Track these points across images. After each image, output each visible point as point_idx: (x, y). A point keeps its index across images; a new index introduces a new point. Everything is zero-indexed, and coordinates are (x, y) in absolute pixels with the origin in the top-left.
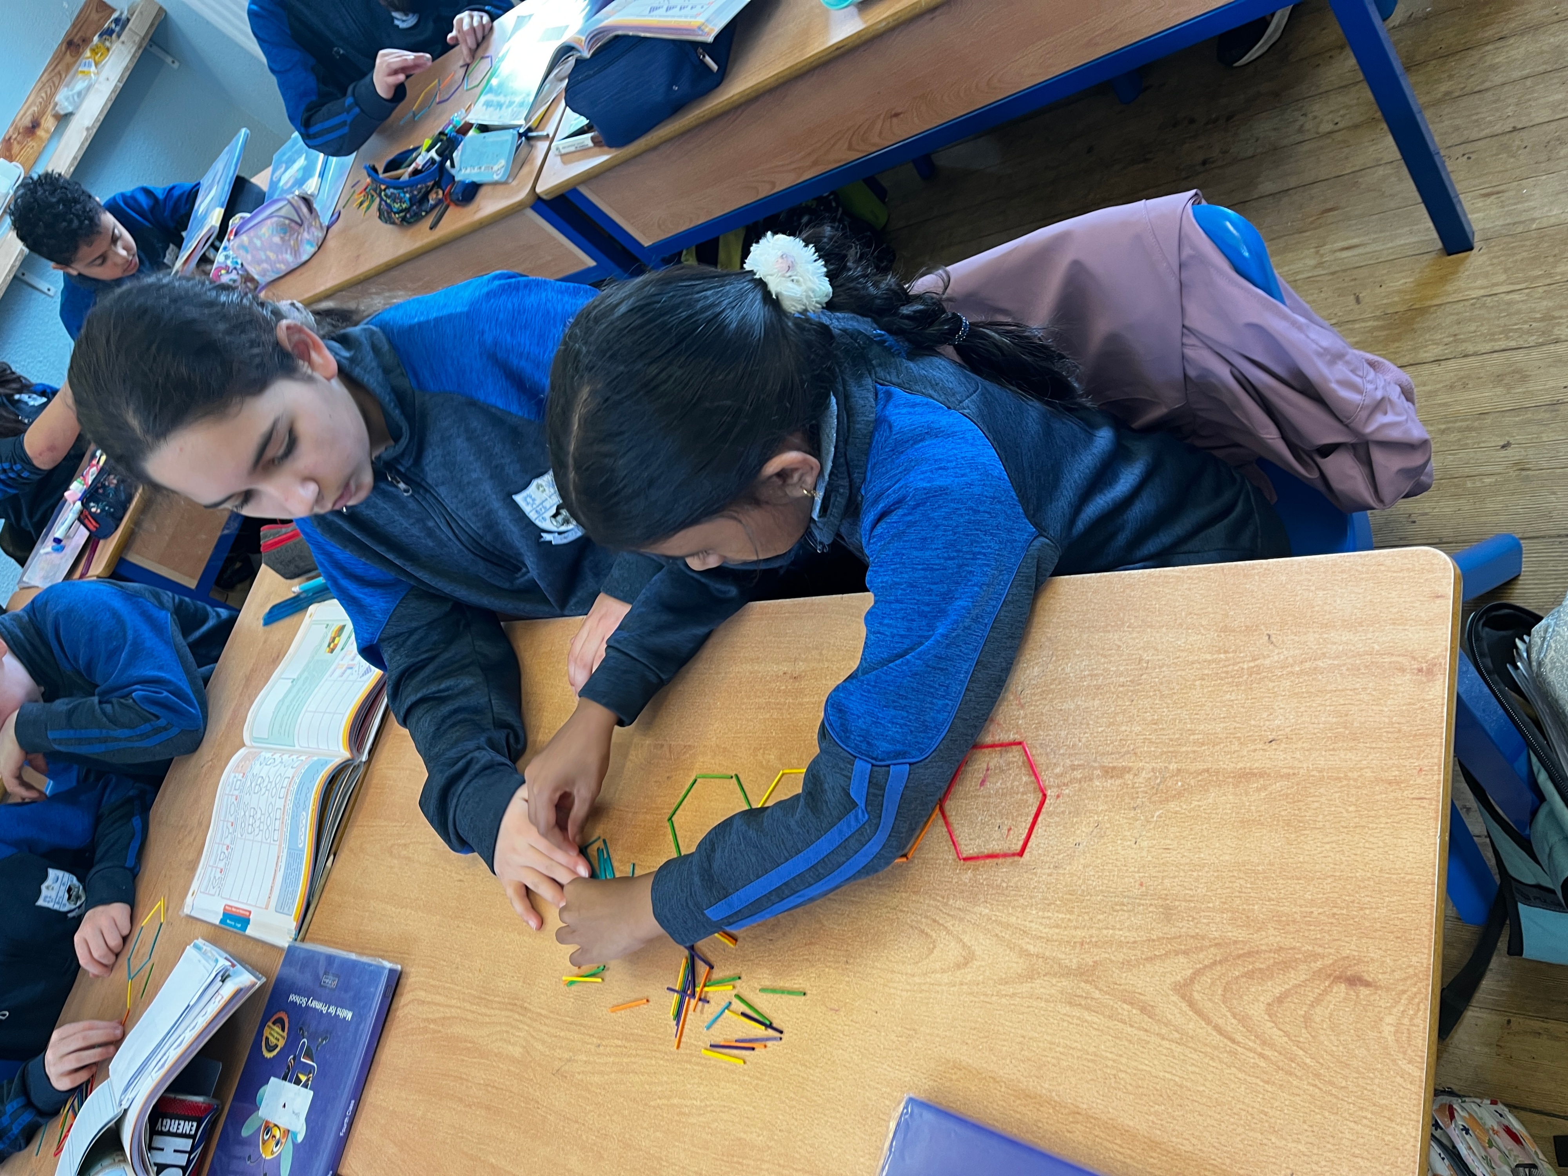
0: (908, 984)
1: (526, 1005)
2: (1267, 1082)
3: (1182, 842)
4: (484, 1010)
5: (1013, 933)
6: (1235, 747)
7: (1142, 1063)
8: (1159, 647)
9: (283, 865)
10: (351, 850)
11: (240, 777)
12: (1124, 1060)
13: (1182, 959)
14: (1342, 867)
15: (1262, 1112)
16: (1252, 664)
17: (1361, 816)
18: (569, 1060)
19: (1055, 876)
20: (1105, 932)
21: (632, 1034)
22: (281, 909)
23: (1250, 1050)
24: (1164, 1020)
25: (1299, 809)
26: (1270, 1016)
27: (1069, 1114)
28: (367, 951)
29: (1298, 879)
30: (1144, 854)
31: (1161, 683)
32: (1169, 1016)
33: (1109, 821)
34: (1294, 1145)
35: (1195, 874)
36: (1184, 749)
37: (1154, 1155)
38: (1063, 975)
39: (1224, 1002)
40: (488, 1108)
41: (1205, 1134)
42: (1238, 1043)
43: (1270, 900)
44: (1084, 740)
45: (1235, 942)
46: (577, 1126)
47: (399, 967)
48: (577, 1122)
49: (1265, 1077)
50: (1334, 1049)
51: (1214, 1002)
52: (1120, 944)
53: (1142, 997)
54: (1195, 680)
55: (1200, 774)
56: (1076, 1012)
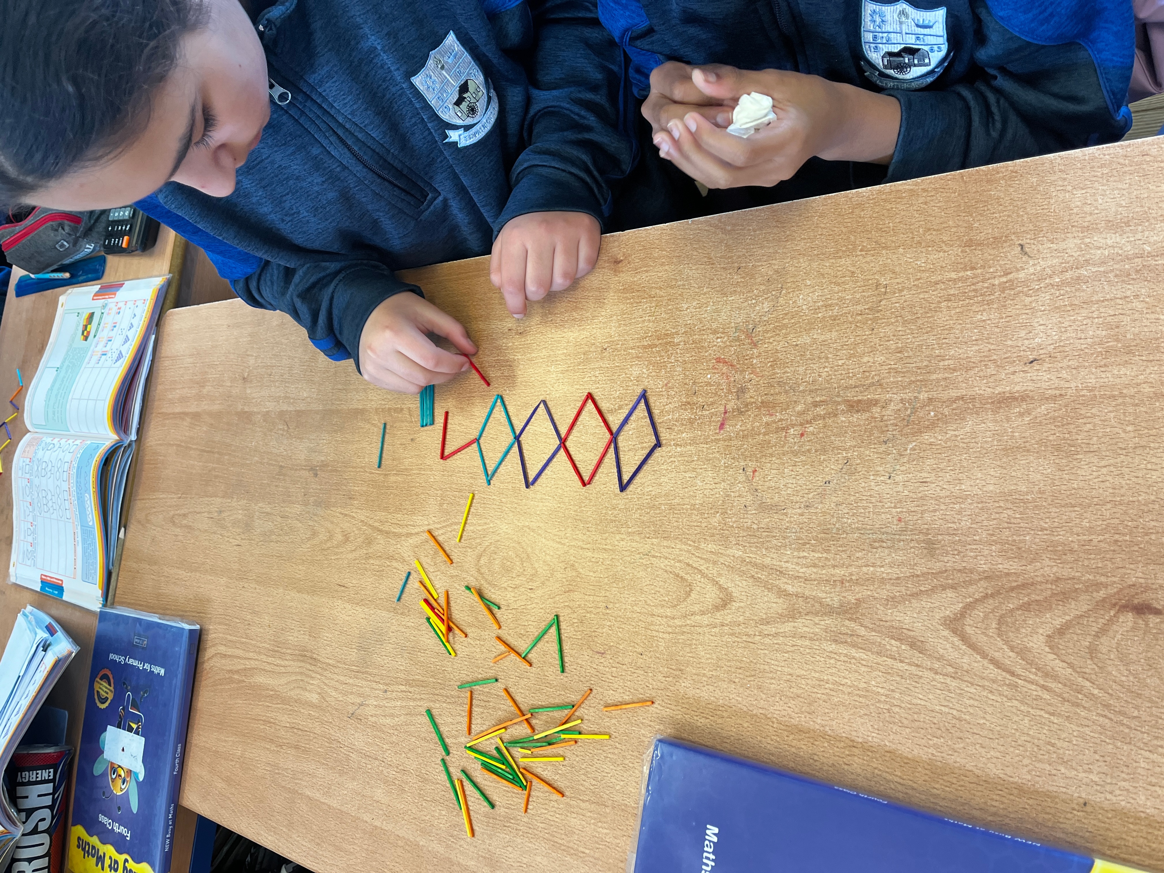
0: (669, 626)
1: (315, 656)
2: (1052, 714)
3: (940, 474)
4: (279, 662)
5: (769, 574)
6: (992, 370)
7: (916, 697)
8: (897, 269)
9: (79, 539)
10: (139, 522)
11: (28, 462)
12: (897, 695)
13: (950, 593)
14: (1123, 491)
15: (1049, 743)
16: (1004, 279)
17: (1140, 436)
18: (361, 705)
19: (806, 516)
20: (865, 569)
21: (413, 680)
22: (86, 578)
23: (1032, 682)
24: (936, 655)
25: (1069, 433)
26: (1051, 647)
27: (844, 748)
28: (168, 612)
29: (1073, 506)
30: (900, 488)
31: (903, 308)
32: (941, 651)
33: (859, 457)
34: (1084, 775)
35: (957, 506)
36: (934, 377)
37: (937, 786)
38: (825, 614)
39: (999, 635)
40: (297, 747)
41: (989, 765)
42: (1018, 676)
43: (1042, 530)
44: (824, 375)
45: (1008, 574)
46: (377, 762)
47: (197, 627)
48: (376, 759)
49: (1050, 709)
50: (1124, 679)
51: (987, 636)
52: (883, 581)
53: (912, 633)
54: (939, 302)
55: (954, 402)
56: (843, 649)
